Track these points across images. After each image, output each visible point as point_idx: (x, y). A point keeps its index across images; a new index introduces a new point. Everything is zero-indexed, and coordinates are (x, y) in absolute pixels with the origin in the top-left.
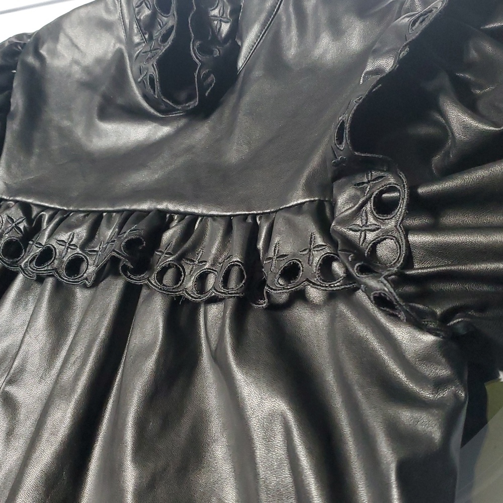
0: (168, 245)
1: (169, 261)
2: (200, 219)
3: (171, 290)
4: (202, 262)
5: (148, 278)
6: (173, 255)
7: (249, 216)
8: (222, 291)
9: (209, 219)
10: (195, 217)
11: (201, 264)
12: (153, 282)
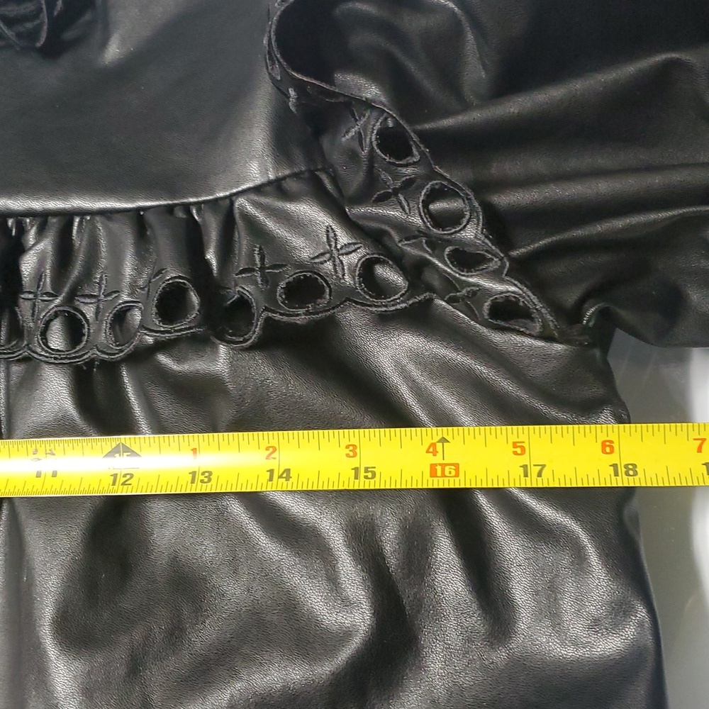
0: (40, 280)
1: (53, 308)
2: (77, 220)
3: (74, 355)
4: (109, 295)
5: (28, 345)
6: (56, 296)
7: (177, 208)
8: (162, 329)
9: (98, 218)
10: (67, 217)
11: (109, 298)
12: (39, 350)
